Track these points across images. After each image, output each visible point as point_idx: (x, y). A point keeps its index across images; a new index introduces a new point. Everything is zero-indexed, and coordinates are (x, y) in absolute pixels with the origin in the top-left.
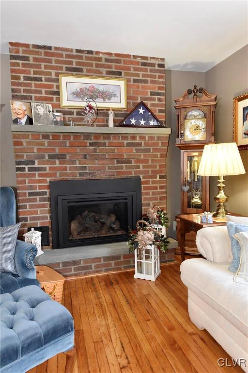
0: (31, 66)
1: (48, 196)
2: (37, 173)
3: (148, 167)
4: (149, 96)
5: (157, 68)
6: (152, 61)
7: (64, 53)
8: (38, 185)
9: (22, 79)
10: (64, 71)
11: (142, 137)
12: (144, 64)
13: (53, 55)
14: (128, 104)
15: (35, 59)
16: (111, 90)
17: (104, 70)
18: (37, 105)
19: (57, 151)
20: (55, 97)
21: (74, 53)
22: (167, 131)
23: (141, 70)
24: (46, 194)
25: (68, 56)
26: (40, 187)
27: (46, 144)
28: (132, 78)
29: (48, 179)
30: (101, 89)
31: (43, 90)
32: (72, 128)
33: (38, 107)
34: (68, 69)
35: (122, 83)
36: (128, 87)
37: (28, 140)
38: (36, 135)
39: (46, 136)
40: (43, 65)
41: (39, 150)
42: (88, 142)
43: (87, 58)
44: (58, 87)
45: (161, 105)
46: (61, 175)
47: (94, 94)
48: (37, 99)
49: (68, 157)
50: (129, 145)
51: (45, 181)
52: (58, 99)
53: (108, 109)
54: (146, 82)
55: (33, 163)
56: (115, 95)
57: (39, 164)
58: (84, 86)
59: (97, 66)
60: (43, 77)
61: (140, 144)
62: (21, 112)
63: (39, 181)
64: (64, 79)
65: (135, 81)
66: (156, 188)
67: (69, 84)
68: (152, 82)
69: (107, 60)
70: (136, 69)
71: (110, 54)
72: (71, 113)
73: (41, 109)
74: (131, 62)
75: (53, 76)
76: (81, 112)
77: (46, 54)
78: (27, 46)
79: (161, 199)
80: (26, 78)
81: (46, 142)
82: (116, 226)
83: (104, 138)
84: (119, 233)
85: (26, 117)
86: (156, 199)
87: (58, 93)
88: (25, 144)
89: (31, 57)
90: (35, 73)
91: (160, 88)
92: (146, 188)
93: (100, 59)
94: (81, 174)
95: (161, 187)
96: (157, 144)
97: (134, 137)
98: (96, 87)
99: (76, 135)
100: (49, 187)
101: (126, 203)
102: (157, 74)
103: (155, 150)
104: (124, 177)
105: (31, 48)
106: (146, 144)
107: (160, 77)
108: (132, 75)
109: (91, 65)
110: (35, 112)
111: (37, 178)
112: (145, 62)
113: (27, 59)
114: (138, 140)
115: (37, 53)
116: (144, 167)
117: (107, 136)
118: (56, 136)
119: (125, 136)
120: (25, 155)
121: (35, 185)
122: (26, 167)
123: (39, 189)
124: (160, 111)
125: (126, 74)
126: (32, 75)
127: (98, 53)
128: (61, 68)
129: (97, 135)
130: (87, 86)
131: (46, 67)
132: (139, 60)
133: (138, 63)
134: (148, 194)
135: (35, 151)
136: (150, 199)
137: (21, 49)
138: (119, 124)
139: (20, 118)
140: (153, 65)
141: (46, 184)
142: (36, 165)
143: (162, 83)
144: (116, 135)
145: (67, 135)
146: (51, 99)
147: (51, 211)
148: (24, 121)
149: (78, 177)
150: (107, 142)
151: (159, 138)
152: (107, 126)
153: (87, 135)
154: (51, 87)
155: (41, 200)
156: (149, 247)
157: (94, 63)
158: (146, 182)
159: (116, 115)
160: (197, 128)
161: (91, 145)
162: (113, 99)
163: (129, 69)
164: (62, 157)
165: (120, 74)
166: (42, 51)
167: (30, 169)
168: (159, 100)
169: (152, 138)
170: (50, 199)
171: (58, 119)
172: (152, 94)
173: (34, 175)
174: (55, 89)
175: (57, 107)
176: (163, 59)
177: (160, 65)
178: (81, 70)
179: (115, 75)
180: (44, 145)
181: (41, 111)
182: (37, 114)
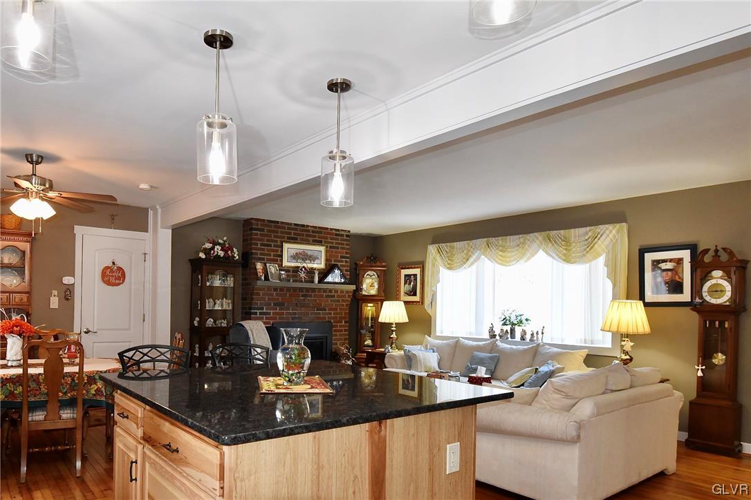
0: (265, 235)
2: (265, 316)
3: (337, 314)
4: (339, 259)
5: (345, 237)
6: (342, 233)
7: (287, 226)
9: (259, 245)
10: (286, 240)
11: (336, 291)
12: (337, 235)
13: (280, 227)
14: (326, 265)
15: (268, 231)
16: (315, 254)
17: (311, 239)
19: (280, 300)
20: (279, 259)
21: (293, 226)
22: (352, 287)
23: (335, 239)
25: (289, 228)
28: (329, 245)
29: (272, 322)
30: (309, 253)
31: (272, 254)
32: (293, 284)
33: (270, 267)
34: (288, 238)
35: (322, 249)
36: (327, 251)
37: (264, 292)
38: (269, 288)
39: (275, 289)
40: (273, 235)
41: (268, 299)
42: (301, 294)
43: (300, 230)
44: (282, 251)
45: (347, 266)
46: (280, 318)
47: (305, 257)
48: (268, 260)
49: (286, 305)
50: (327, 296)
51: (270, 323)
52: (282, 261)
53: (314, 269)
54: (338, 248)
55: (263, 308)
56: (318, 258)
58: (298, 251)
59: (307, 236)
60: (273, 244)
61: (333, 296)
62: (261, 271)
64: (286, 246)
65: (331, 247)
66: (341, 331)
67: (289, 249)
68: (342, 248)
69: (313, 232)
70: (331, 239)
71: (315, 227)
72: (290, 271)
73: (272, 268)
74: (328, 233)
75: (279, 243)
76: (296, 269)
77: (275, 227)
78: (263, 220)
81: (275, 293)
83: (312, 292)
85: (264, 274)
86: (341, 340)
87: (281, 256)
88: (261, 295)
89: (266, 229)
90: (267, 240)
91: (347, 253)
92: (335, 331)
93: (308, 231)
94: (293, 318)
95: (345, 330)
96: (344, 296)
97: (330, 291)
98: (306, 251)
99: (295, 289)
101: (323, 342)
102: (345, 242)
103: (343, 301)
104: (322, 321)
106: (338, 296)
107: (347, 245)
108: (329, 243)
109: (303, 235)
110: (270, 271)
112: (337, 233)
113: (263, 230)
114: (333, 293)
115: (270, 226)
116: (334, 314)
117: (313, 290)
118: (282, 289)
119: (325, 290)
120: (259, 303)
122: (258, 312)
124: (346, 270)
125: (325, 242)
127: (308, 226)
128: (284, 237)
129: (308, 290)
130: (301, 251)
131: (274, 237)
132: (334, 231)
133: (332, 234)
134: (336, 335)
135: (266, 300)
136: (338, 340)
137: (259, 223)
138: (321, 281)
139: (261, 276)
140: (342, 235)
141: (270, 325)
142: (265, 310)
143: (348, 249)
144: (320, 290)
145: (289, 289)
146: (277, 260)
148: (263, 278)
149: (291, 320)
150: (313, 294)
151: (347, 292)
152: (313, 282)
153: (301, 289)
154: (278, 251)
157: (305, 233)
158: (335, 326)
159: (319, 274)
160: (372, 285)
161: (303, 296)
162: (316, 261)
163: (327, 238)
164: (281, 305)
165: (321, 242)
166: (273, 224)
167: (260, 314)
168: (346, 262)
169: (342, 292)
171: (283, 276)
172: (341, 257)
174: (279, 253)
175: (281, 268)
176: (349, 231)
177: (347, 236)
178: (296, 239)
179: (318, 242)
180: (273, 295)
181: (273, 270)
182: (271, 273)
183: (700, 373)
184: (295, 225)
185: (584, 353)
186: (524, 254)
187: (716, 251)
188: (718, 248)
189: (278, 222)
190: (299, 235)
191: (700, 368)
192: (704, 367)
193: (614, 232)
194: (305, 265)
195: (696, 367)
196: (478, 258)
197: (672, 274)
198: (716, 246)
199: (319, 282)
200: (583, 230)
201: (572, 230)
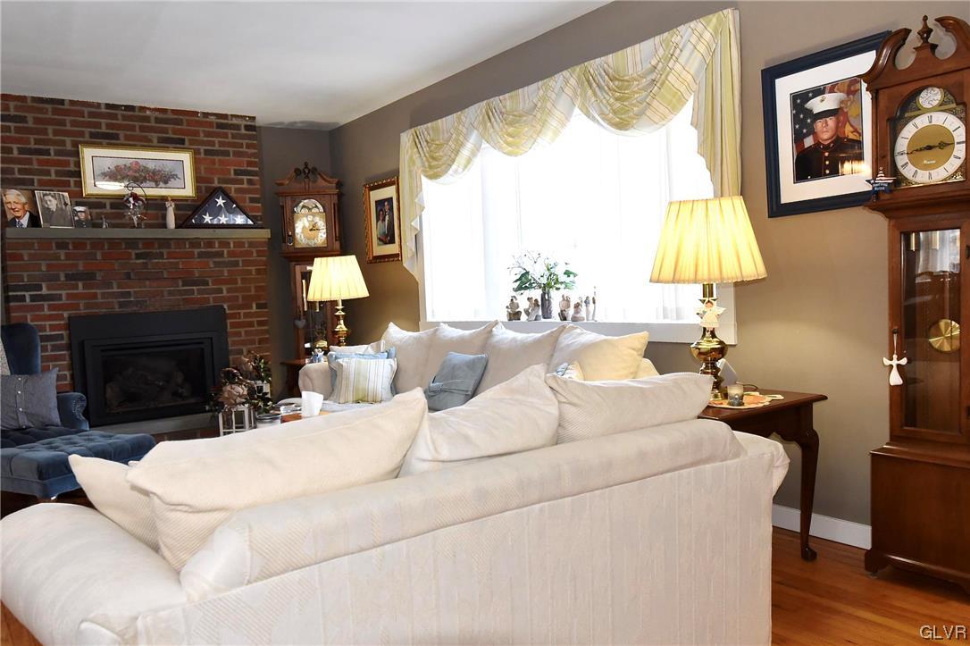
0: (29, 131)
1: (65, 341)
2: (46, 304)
3: (236, 290)
4: (232, 176)
5: (243, 131)
6: (235, 121)
7: (86, 110)
8: (48, 323)
9: (15, 152)
10: (87, 138)
11: (224, 243)
12: (220, 126)
13: (67, 113)
14: (198, 189)
15: (37, 121)
16: (168, 167)
17: (154, 137)
18: (44, 195)
19: (81, 268)
20: (72, 180)
21: (103, 110)
22: (265, 234)
23: (218, 135)
24: (62, 339)
25: (91, 115)
26: (53, 328)
27: (63, 258)
28: (202, 148)
29: (66, 315)
30: (151, 166)
31: (53, 170)
32: (106, 232)
33: (46, 198)
34: (93, 135)
35: (186, 157)
36: (196, 163)
37: (33, 252)
38: (45, 243)
39: (62, 245)
40: (50, 129)
41: (49, 266)
42: (133, 252)
43: (124, 117)
44: (78, 164)
45: (254, 191)
46: (87, 306)
47: (138, 175)
49: (98, 277)
50: (201, 255)
51: (60, 317)
52: (79, 184)
53: (164, 199)
54: (226, 154)
55: (40, 288)
56: (174, 176)
57: (48, 289)
58: (121, 163)
59: (142, 129)
60: (52, 149)
61: (220, 254)
62: (19, 206)
63: (50, 318)
64: (88, 153)
65: (207, 152)
66: (251, 324)
67: (95, 159)
68: (237, 154)
69: (158, 120)
70: (208, 134)
71: (164, 111)
72: (103, 206)
73: (52, 201)
74: (199, 123)
75: (69, 147)
77: (55, 111)
78: (22, 99)
79: (260, 341)
80: (21, 151)
81: (62, 254)
82: (185, 391)
83: (161, 246)
84: (192, 400)
85: (28, 214)
86: (252, 342)
87: (78, 174)
88: (26, 258)
89: (30, 117)
90: (37, 142)
91: (249, 164)
92: (234, 325)
93: (147, 119)
94: (121, 305)
95: (260, 323)
96: (249, 253)
97: (210, 243)
98: (142, 163)
99: (113, 243)
100: (68, 327)
101: (202, 351)
102: (244, 142)
103: (246, 263)
104: (196, 306)
105: (29, 103)
106: (231, 254)
107: (248, 146)
108: (203, 143)
109: (132, 128)
110: (43, 206)
111: (46, 312)
112: (222, 123)
113: (23, 120)
114: (216, 248)
115: (40, 110)
116: (229, 291)
117: (165, 242)
118: (79, 244)
119: (195, 243)
120: (25, 274)
121: (43, 323)
122: (27, 294)
123: (50, 331)
124: (252, 200)
125: (192, 143)
126: (33, 146)
127: (143, 109)
128: (82, 134)
129: (149, 243)
130: (128, 163)
131: (56, 133)
132: (212, 119)
133: (210, 124)
134: (239, 334)
135: (44, 268)
136: (243, 343)
138: (182, 223)
139: (19, 217)
140: (237, 127)
141: (62, 322)
142: (44, 291)
143: (253, 155)
144: (180, 242)
145: (98, 243)
146: (67, 184)
147: (71, 367)
148: (25, 221)
149: (117, 309)
150: (165, 251)
151: (252, 244)
152: (164, 226)
153: (132, 243)
154: (67, 164)
155: (55, 348)
156: (241, 408)
157: (137, 124)
158: (233, 316)
159: (177, 208)
160: (314, 228)
161: (138, 256)
162: (172, 183)
163: (196, 133)
164: (88, 277)
165: (182, 141)
166: (49, 107)
167: (33, 298)
168: (250, 182)
169: (239, 244)
170: (69, 347)
171: (82, 216)
172: (236, 172)
173: (41, 308)
174: (72, 168)
175: (78, 198)
176: (253, 118)
177: (248, 128)
178: (115, 137)
179: (176, 143)
180: (58, 258)
181: (53, 204)
182: (47, 210)
183: (896, 379)
184: (108, 106)
185: (641, 339)
186: (544, 123)
187: (927, 31)
188: (931, 23)
189: (62, 102)
190: (119, 127)
191: (895, 362)
192: (904, 361)
193: (707, 36)
194: (138, 191)
195: (887, 362)
196: (477, 148)
197: (838, 123)
198: (925, 18)
199: (178, 226)
200: (647, 46)
201: (629, 49)
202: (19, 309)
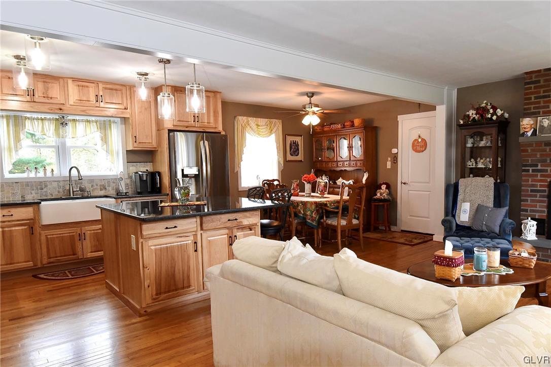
0: (541, 87)
1: (546, 194)
2: (539, 174)
8: (539, 184)
9: (533, 99)
18: (543, 119)
24: (545, 192)
26: (541, 186)
27: (548, 151)
29: (549, 180)
33: (544, 120)
37: (533, 148)
38: (539, 144)
39: (547, 144)
41: (541, 155)
51: (546, 181)
55: (537, 166)
57: (541, 166)
62: (529, 126)
63: (541, 181)
80: (536, 98)
81: (548, 149)
85: (533, 129)
88: (529, 151)
89: (542, 80)
90: (544, 92)
100: (549, 186)
105: (542, 72)
110: (540, 125)
111: (539, 178)
113: (538, 82)
115: (547, 75)
120: (530, 159)
121: (537, 183)
122: (531, 169)
123: (540, 187)
126: (542, 94)
135: (538, 156)
137: (534, 75)
139: (527, 132)
141: (546, 184)
142: (539, 167)
148: (529, 134)
155: (541, 196)
167: (533, 171)
170: (548, 197)
173: (537, 176)
181: (546, 123)
182: (542, 127)
202: (526, 176)
